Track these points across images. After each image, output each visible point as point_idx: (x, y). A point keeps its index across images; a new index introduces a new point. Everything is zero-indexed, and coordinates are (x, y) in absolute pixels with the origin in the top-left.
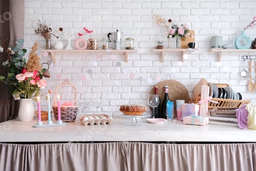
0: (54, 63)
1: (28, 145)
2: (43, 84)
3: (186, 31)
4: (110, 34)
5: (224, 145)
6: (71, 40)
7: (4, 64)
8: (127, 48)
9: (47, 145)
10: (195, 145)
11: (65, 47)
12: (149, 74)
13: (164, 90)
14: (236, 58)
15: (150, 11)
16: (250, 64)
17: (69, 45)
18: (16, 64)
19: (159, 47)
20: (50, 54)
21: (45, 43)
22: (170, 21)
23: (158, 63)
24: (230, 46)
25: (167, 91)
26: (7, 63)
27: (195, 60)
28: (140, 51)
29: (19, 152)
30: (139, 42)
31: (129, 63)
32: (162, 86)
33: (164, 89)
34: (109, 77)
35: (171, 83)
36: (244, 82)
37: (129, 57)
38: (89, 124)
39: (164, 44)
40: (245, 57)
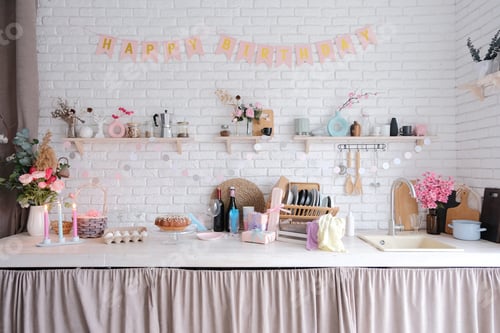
0: (82, 155)
1: (23, 272)
2: (58, 186)
3: (257, 113)
4: (156, 115)
5: (280, 272)
6: (104, 124)
7: (7, 159)
8: (180, 136)
9: (48, 271)
10: (242, 272)
11: (94, 134)
12: (212, 170)
13: (230, 193)
14: (330, 147)
15: (213, 83)
16: (348, 155)
17: (101, 132)
18: (21, 161)
19: (224, 134)
20: (73, 143)
21: (67, 129)
22: (238, 97)
23: (223, 155)
24: (320, 132)
25: (233, 194)
26: (12, 158)
27: (275, 151)
28: (198, 138)
29: (11, 280)
30: (198, 126)
31: (185, 155)
32: (226, 187)
33: (229, 190)
34: (156, 175)
35: (239, 182)
36: (341, 181)
37: (184, 147)
38: (113, 242)
39: (230, 129)
40: (343, 147)
